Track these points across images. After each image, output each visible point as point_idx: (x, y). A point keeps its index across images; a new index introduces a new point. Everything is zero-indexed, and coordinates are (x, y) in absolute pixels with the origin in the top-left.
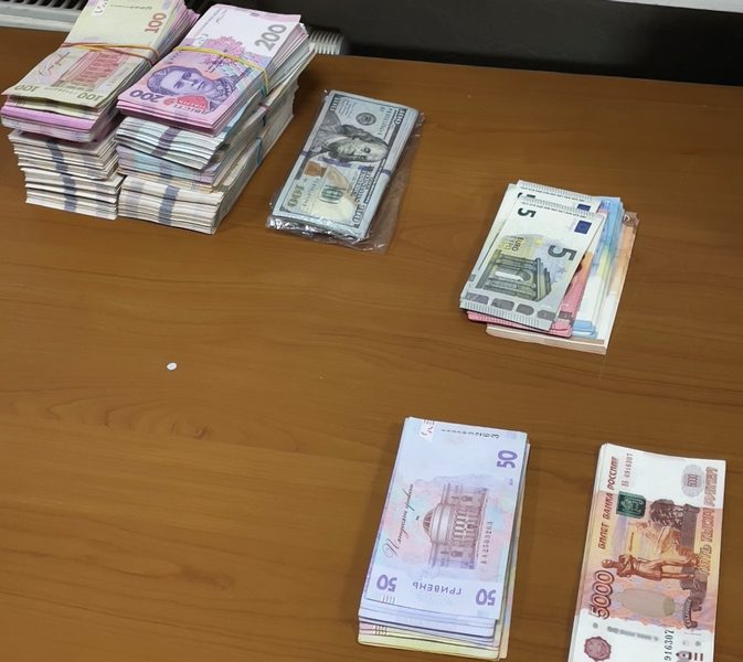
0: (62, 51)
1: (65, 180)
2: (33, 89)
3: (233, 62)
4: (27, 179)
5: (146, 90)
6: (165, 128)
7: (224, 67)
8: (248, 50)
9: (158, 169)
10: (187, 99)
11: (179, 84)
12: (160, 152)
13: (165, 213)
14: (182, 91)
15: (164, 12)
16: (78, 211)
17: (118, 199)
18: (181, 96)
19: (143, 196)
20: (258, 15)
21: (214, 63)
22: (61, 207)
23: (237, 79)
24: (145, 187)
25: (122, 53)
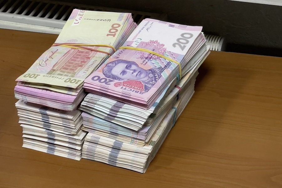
0: (53, 48)
1: (48, 134)
2: (35, 76)
3: (159, 58)
4: (24, 132)
5: (102, 76)
6: (114, 102)
7: (153, 61)
8: (168, 50)
9: (108, 129)
10: (129, 83)
11: (124, 72)
12: (110, 118)
13: (113, 158)
14: (126, 77)
15: (118, 22)
16: (56, 154)
17: (82, 147)
18: (126, 80)
19: (98, 146)
20: (173, 26)
21: (147, 58)
22: (45, 151)
23: (162, 70)
24: (100, 140)
25: (92, 50)
